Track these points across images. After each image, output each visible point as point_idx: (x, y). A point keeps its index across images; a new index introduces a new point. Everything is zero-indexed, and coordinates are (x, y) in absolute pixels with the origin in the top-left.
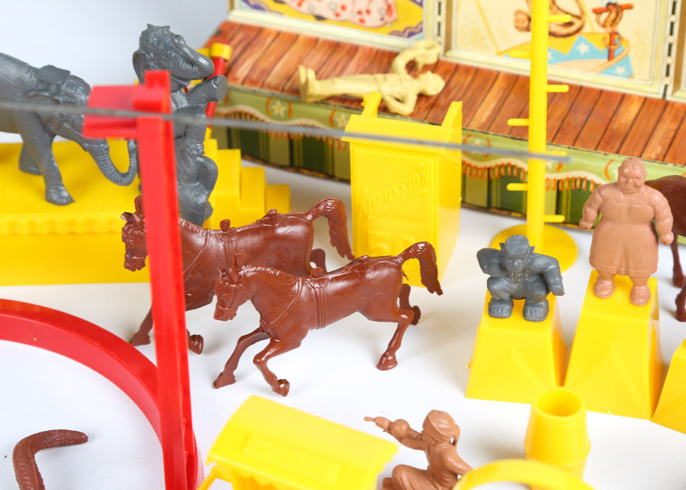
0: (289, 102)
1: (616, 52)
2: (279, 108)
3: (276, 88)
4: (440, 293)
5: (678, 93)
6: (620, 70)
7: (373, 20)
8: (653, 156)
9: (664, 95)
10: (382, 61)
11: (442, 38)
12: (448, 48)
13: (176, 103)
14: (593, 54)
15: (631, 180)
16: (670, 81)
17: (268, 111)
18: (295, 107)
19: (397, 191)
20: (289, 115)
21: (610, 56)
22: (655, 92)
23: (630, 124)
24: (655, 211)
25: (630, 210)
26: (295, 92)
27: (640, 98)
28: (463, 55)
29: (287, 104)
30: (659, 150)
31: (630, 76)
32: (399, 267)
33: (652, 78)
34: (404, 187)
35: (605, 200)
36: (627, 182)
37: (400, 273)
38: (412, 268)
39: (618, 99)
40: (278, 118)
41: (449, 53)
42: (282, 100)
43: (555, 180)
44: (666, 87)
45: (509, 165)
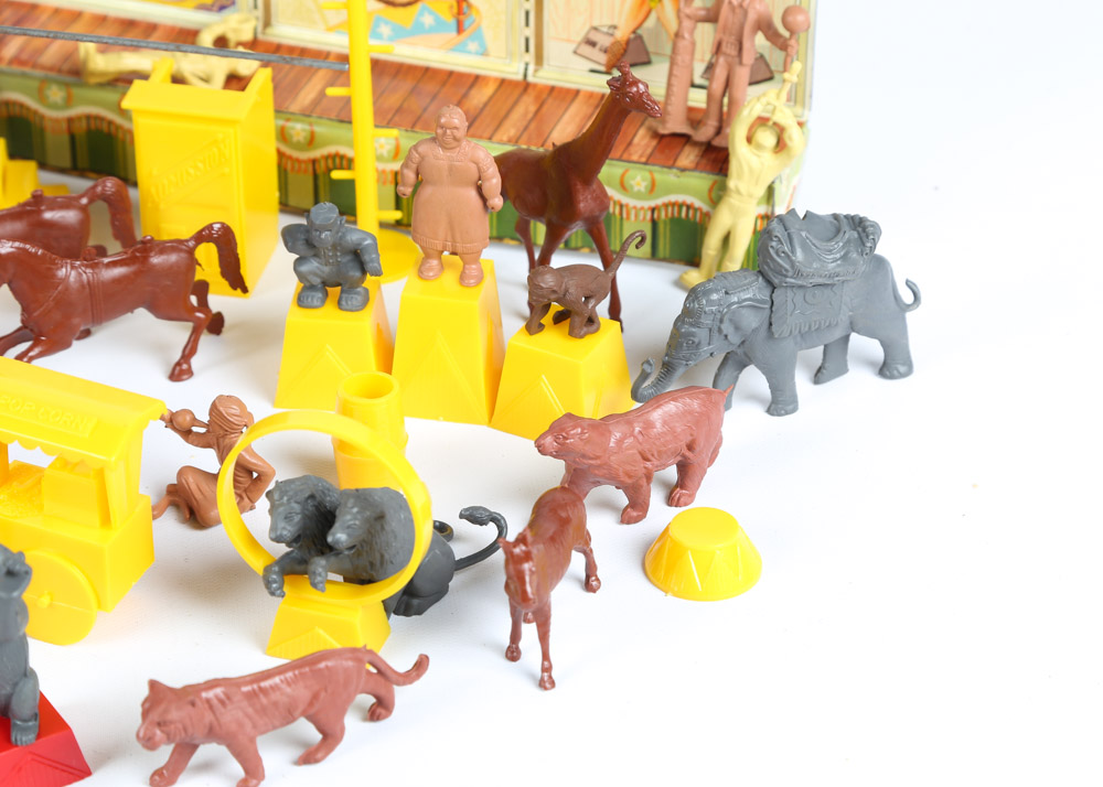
0: (67, 85)
1: (467, 23)
2: (56, 94)
3: (51, 69)
4: (245, 290)
5: (541, 73)
6: (473, 46)
8: (505, 138)
9: (525, 76)
10: (185, 38)
11: (260, 12)
12: (267, 23)
14: (439, 26)
15: (448, 131)
16: (530, 57)
17: (42, 98)
18: (76, 91)
19: (192, 171)
21: (460, 29)
22: (514, 71)
23: (481, 106)
24: (479, 170)
25: (451, 169)
26: (75, 73)
27: (496, 79)
28: (287, 32)
29: (65, 88)
30: (512, 132)
31: (485, 53)
32: (191, 252)
33: (510, 55)
34: (200, 165)
35: (423, 158)
36: (445, 133)
37: (192, 263)
38: (207, 255)
39: (471, 80)
40: (55, 106)
41: (269, 31)
42: (59, 83)
43: (392, 171)
44: (527, 64)
45: (337, 155)
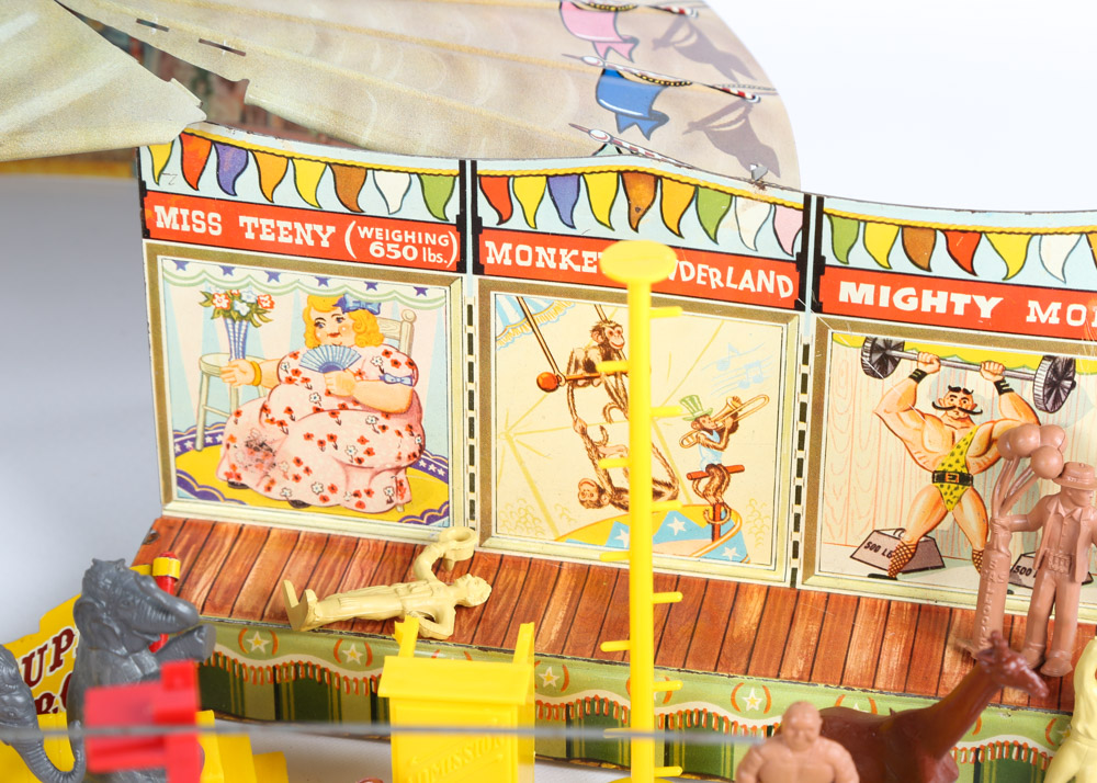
0: (272, 632)
1: (723, 530)
2: (258, 642)
3: (252, 614)
5: (811, 580)
6: (730, 552)
7: (377, 502)
9: (793, 582)
10: (398, 562)
11: (477, 523)
12: (485, 535)
13: (141, 666)
14: (691, 532)
16: (798, 563)
17: (241, 647)
18: (281, 638)
19: (458, 759)
20: (274, 649)
21: (715, 534)
22: (780, 579)
23: (754, 628)
24: (835, 772)
26: (280, 619)
27: (760, 587)
28: (511, 541)
29: (270, 636)
30: (801, 664)
31: (744, 560)
33: (774, 560)
34: (469, 752)
39: (732, 592)
40: (257, 655)
41: (487, 543)
42: (261, 630)
43: (661, 715)
44: (794, 571)
45: (596, 698)
